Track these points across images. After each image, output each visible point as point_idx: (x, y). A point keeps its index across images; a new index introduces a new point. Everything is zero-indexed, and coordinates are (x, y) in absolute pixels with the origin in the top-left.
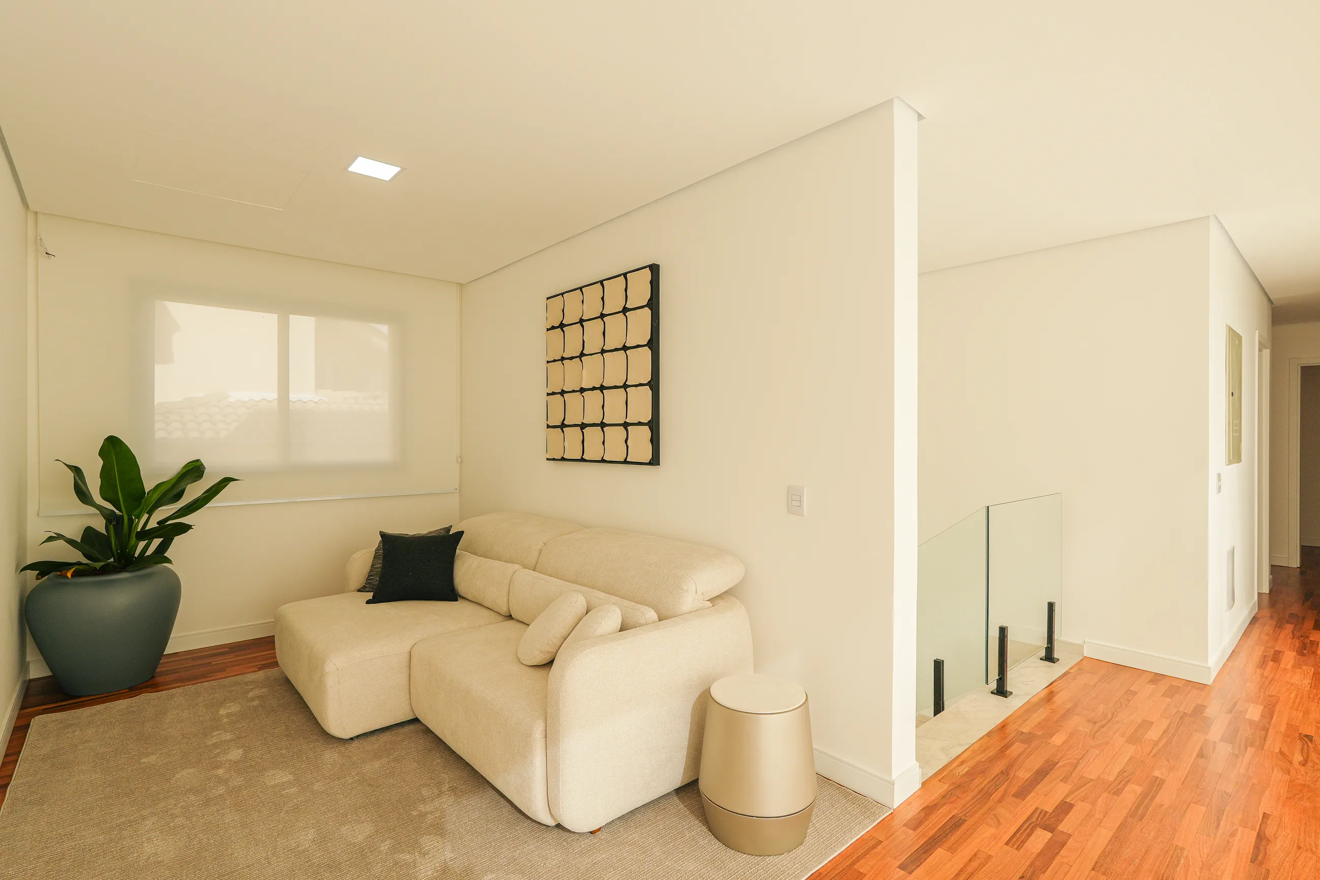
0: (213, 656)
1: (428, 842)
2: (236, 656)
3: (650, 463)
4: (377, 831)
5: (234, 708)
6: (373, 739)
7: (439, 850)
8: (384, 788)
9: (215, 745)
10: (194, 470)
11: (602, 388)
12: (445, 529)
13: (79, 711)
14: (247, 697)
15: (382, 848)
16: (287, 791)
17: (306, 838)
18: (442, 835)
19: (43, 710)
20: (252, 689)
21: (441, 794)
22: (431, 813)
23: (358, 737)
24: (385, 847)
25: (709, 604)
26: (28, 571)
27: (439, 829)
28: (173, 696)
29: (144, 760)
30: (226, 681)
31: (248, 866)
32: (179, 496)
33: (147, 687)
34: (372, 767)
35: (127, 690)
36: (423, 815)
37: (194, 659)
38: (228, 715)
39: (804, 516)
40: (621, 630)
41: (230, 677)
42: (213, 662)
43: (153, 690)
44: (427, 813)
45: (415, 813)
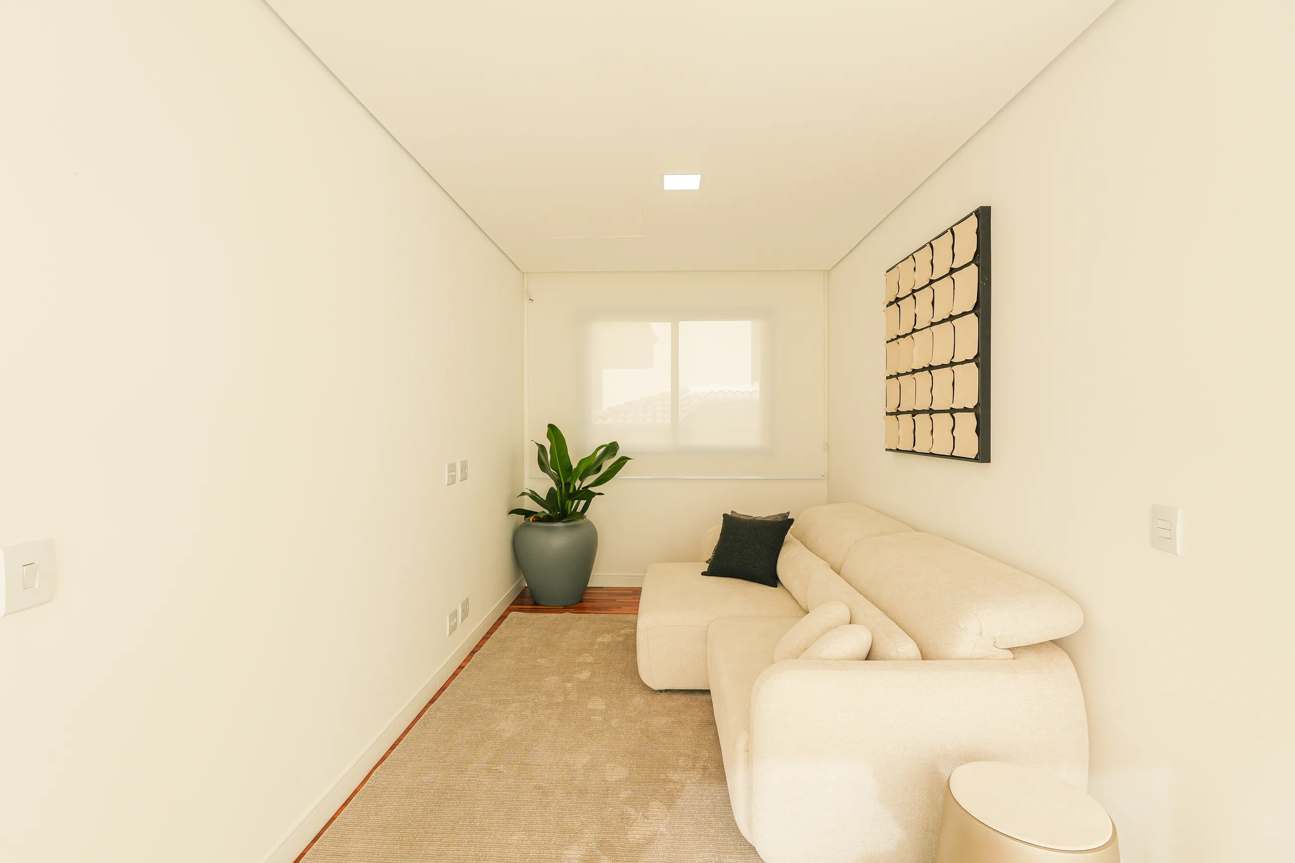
0: (622, 595)
1: (656, 808)
2: (634, 599)
3: (976, 459)
4: (628, 779)
5: (607, 638)
6: (676, 697)
7: (658, 819)
8: (655, 744)
9: (579, 664)
10: (612, 448)
11: (930, 368)
12: (781, 515)
13: (533, 614)
14: (619, 632)
15: (621, 796)
16: (596, 717)
17: (582, 760)
18: (669, 807)
19: (520, 608)
20: (627, 627)
21: (694, 768)
22: (675, 783)
23: (666, 691)
24: (623, 795)
25: (1009, 654)
26: (514, 515)
27: (670, 800)
28: (580, 619)
29: (539, 661)
30: (613, 617)
31: (538, 765)
32: (599, 469)
33: (573, 608)
34: (661, 722)
35: (562, 607)
36: (666, 781)
37: (609, 594)
38: (601, 643)
39: (1176, 554)
40: (868, 658)
41: (619, 614)
42: (617, 599)
43: (576, 611)
44: (671, 781)
45: (662, 776)
